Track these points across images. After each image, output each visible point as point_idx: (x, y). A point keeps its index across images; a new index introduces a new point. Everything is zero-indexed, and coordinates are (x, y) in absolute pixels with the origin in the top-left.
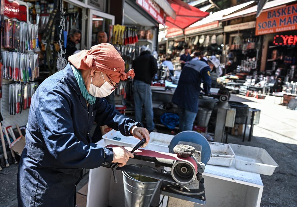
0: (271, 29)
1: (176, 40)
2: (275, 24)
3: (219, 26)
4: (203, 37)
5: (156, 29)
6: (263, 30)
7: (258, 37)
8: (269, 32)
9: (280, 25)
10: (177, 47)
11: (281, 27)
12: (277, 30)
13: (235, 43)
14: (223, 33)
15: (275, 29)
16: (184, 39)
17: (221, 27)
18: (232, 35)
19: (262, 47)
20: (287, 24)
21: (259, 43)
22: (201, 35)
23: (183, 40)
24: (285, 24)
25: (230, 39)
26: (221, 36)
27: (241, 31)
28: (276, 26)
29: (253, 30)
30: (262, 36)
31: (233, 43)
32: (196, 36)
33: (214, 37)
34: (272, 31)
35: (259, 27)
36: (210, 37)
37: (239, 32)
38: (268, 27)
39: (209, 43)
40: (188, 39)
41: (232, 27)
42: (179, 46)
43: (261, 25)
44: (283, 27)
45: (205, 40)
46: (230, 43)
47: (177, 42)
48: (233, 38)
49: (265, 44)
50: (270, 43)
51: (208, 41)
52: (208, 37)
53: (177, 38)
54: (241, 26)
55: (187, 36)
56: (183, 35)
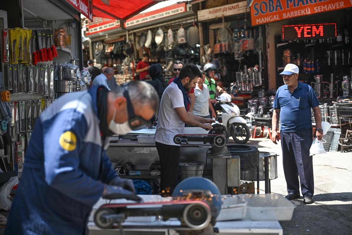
0: (276, 14)
1: (109, 39)
2: (280, 6)
3: (188, 10)
4: (160, 31)
5: (74, 25)
6: (264, 17)
7: (257, 27)
8: (272, 20)
9: (288, 7)
10: (112, 53)
11: (289, 11)
12: (285, 16)
13: (219, 42)
14: (196, 24)
15: (281, 16)
16: (124, 36)
17: (192, 12)
18: (213, 27)
19: (265, 46)
20: (298, 5)
21: (260, 38)
22: (158, 28)
23: (123, 39)
24: (295, 6)
25: (211, 34)
26: (193, 29)
27: (228, 19)
28: (281, 9)
29: (247, 16)
30: (264, 26)
31: (217, 41)
32: (147, 30)
33: (181, 31)
34: (276, 18)
35: (255, 13)
36: (175, 32)
37: (223, 21)
38: (270, 11)
39: (173, 44)
40: (132, 37)
41: (210, 13)
42: (115, 52)
43: (258, 7)
44: (293, 10)
45: (165, 38)
46: (212, 41)
47: (111, 44)
48: (216, 31)
49: (271, 40)
50: (278, 39)
51: (170, 39)
52: (170, 32)
53: (110, 34)
54: (225, 10)
55: (129, 31)
56: (120, 29)
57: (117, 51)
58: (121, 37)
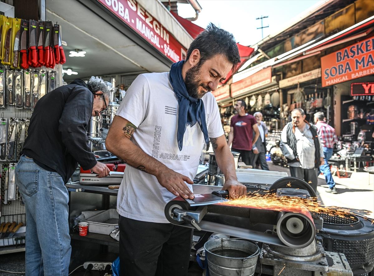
0: (345, 75)
1: (223, 105)
2: (349, 68)
3: (273, 81)
4: (254, 97)
6: (333, 79)
7: (325, 89)
8: (341, 80)
9: (357, 68)
10: (224, 113)
11: (358, 72)
12: (353, 76)
13: (295, 102)
14: (278, 91)
15: (349, 75)
16: (232, 102)
17: (275, 82)
18: (290, 92)
19: (332, 103)
20: (367, 65)
21: (328, 98)
22: (252, 96)
23: (231, 104)
24: (364, 66)
25: (289, 97)
26: (276, 95)
27: (302, 85)
28: (350, 70)
29: (319, 81)
30: (332, 87)
31: (293, 102)
32: (245, 98)
33: (267, 96)
34: (345, 79)
35: (326, 76)
36: (263, 98)
37: (298, 86)
38: (340, 73)
39: (262, 105)
41: (288, 81)
42: (226, 113)
43: (328, 72)
44: (362, 70)
45: (256, 102)
46: (289, 102)
47: (224, 108)
48: (292, 95)
49: (337, 99)
50: (344, 97)
51: (260, 102)
52: (260, 97)
53: (223, 102)
54: (301, 78)
55: (234, 98)
56: (229, 98)
57: (228, 112)
58: (230, 103)
